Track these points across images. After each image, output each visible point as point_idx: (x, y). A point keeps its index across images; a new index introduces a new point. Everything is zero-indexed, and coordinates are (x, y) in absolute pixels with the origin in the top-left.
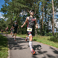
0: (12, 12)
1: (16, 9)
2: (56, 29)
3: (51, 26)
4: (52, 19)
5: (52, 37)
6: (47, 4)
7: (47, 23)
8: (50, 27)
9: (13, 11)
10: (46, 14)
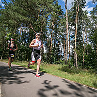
0: (5, 26)
1: (11, 22)
2: (70, 54)
3: (63, 51)
4: (64, 40)
5: (64, 65)
6: (58, 18)
7: (58, 46)
8: (61, 51)
9: (7, 25)
10: (56, 32)
